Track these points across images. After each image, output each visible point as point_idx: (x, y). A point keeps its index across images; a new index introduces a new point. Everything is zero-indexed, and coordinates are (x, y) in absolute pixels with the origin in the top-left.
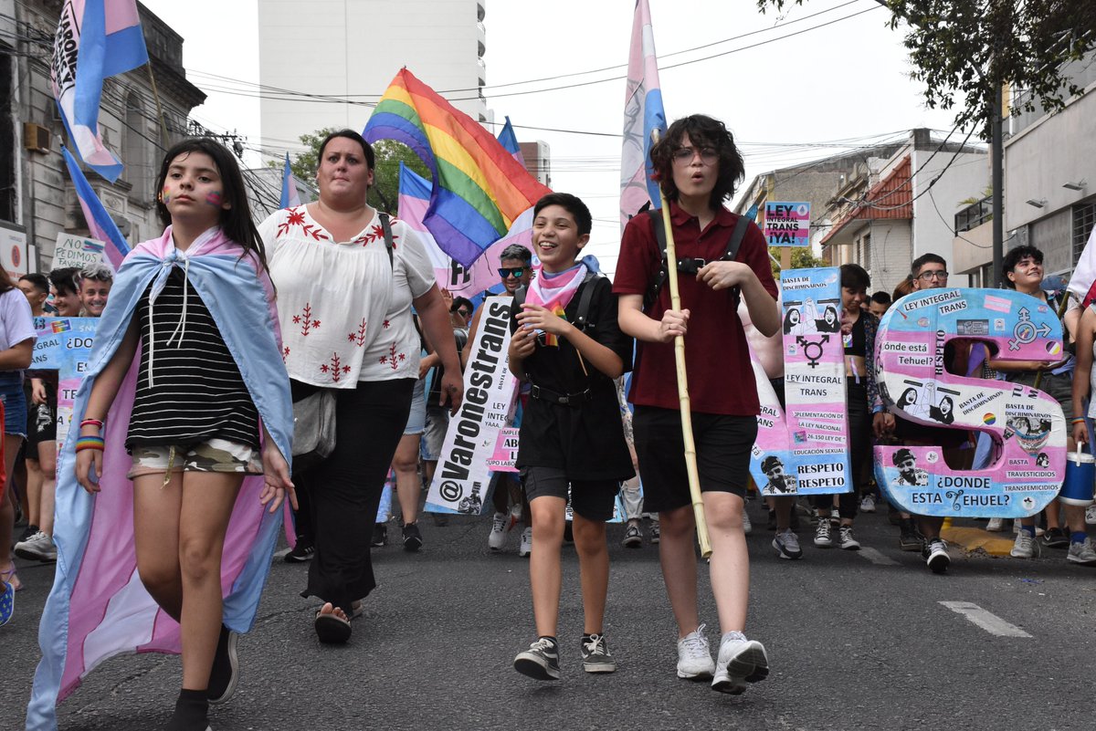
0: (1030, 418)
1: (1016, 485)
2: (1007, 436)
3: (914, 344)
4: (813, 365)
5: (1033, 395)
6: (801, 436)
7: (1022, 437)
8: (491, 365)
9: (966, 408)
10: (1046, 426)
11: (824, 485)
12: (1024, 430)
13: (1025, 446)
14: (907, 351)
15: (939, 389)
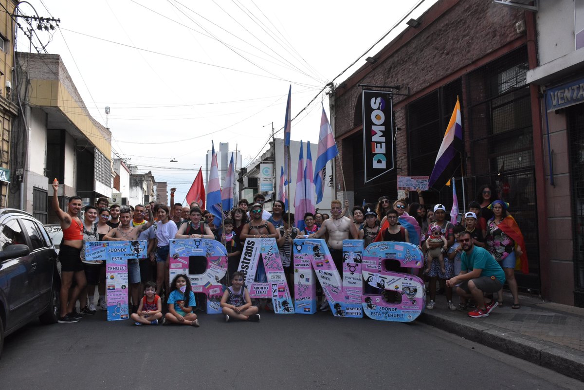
0: (410, 287)
1: (406, 311)
2: (403, 293)
3: (371, 261)
4: (352, 274)
5: (411, 279)
6: (347, 297)
7: (408, 294)
8: (248, 262)
9: (389, 284)
10: (416, 291)
11: (354, 314)
12: (408, 292)
13: (408, 297)
14: (369, 263)
15: (380, 277)
